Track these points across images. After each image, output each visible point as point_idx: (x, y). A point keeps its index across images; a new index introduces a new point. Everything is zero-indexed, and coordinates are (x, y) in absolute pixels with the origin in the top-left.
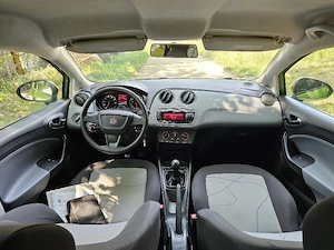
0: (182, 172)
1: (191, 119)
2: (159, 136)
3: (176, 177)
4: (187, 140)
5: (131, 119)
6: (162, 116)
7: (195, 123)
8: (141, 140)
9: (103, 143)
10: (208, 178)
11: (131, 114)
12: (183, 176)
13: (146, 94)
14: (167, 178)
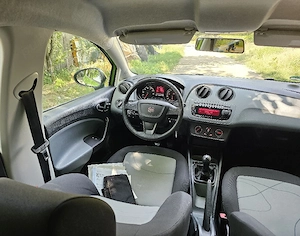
0: (211, 168)
1: (227, 117)
2: (192, 130)
3: (205, 172)
4: (221, 138)
5: (167, 109)
6: (197, 110)
7: (231, 121)
8: (173, 132)
9: (140, 129)
10: (240, 179)
11: (167, 104)
12: (213, 172)
13: (183, 88)
14: (196, 171)
